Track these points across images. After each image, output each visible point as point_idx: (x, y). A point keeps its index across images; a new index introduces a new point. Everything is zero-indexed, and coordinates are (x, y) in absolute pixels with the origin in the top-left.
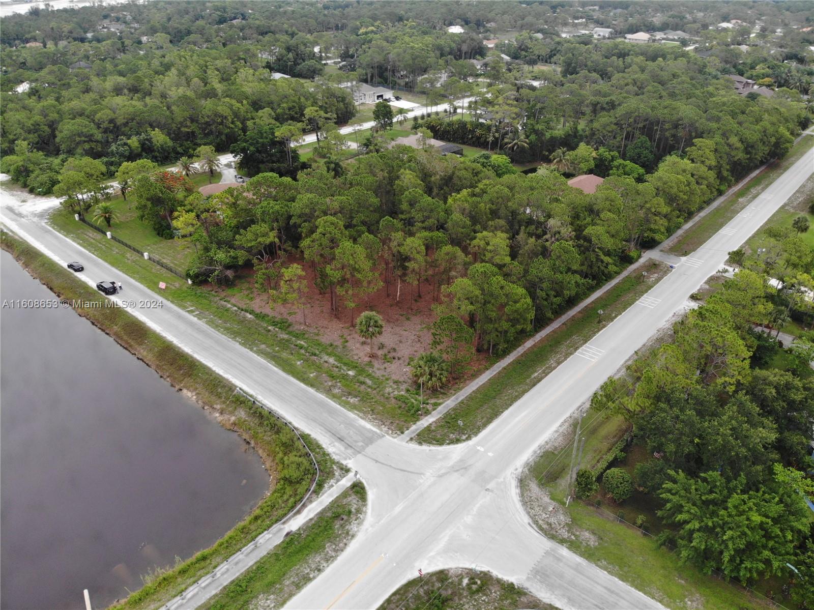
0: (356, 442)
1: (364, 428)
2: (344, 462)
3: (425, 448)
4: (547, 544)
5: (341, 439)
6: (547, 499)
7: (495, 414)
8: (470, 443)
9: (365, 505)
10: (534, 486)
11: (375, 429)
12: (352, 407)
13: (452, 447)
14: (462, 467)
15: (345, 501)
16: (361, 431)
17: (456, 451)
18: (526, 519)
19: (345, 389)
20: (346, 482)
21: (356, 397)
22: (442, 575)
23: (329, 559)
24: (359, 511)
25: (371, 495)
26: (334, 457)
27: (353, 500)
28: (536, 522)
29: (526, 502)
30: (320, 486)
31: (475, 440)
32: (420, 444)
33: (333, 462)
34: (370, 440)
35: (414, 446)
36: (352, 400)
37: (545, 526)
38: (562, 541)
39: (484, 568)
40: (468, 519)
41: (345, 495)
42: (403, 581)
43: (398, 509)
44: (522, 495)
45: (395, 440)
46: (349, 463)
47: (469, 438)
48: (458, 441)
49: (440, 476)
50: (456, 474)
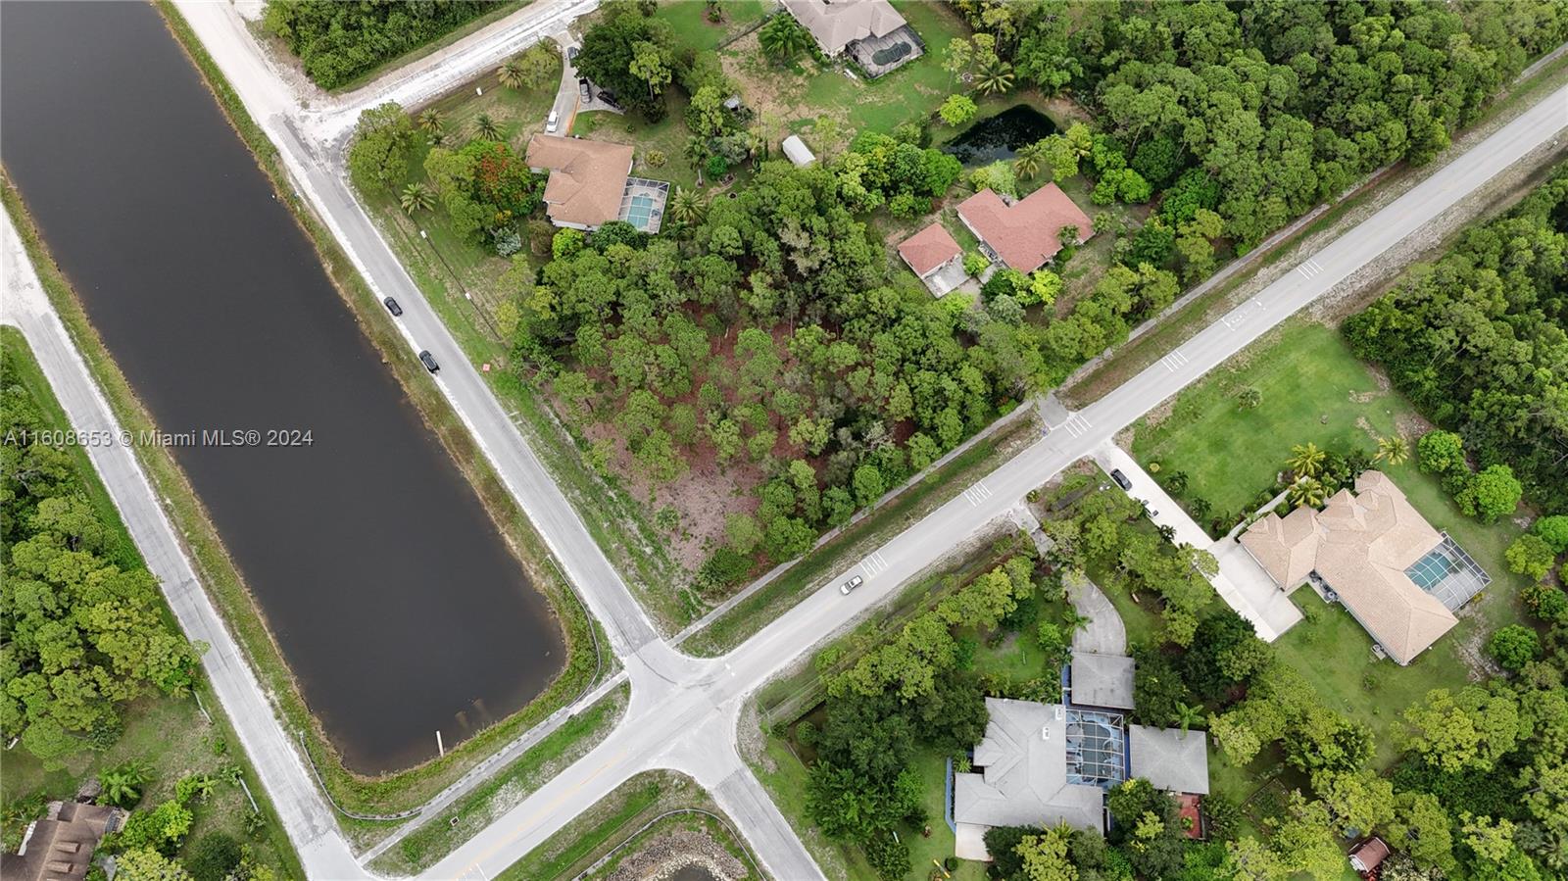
0: (634, 639)
1: (643, 623)
2: (621, 658)
3: (685, 657)
4: (739, 764)
5: (623, 633)
6: (756, 727)
7: (755, 630)
8: (723, 658)
9: (627, 704)
10: (752, 712)
11: (652, 628)
12: (641, 597)
13: (707, 660)
14: (707, 683)
15: (614, 697)
16: (641, 625)
17: (708, 664)
18: (734, 741)
19: (639, 573)
20: (618, 679)
21: (645, 584)
22: (662, 773)
23: (595, 744)
24: (622, 708)
25: (633, 696)
26: (615, 651)
27: (620, 695)
28: (740, 745)
29: (741, 725)
30: (599, 679)
31: (728, 655)
32: (683, 652)
33: (613, 656)
34: (645, 640)
35: (677, 653)
36: (642, 588)
37: (745, 750)
38: (751, 765)
39: (691, 775)
40: (695, 732)
41: (614, 691)
42: (637, 772)
43: (649, 712)
44: (740, 720)
45: (665, 644)
46: (624, 660)
47: (723, 654)
48: (711, 655)
49: (688, 688)
50: (701, 689)
